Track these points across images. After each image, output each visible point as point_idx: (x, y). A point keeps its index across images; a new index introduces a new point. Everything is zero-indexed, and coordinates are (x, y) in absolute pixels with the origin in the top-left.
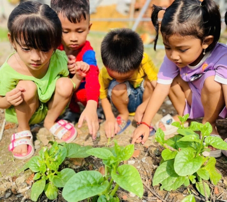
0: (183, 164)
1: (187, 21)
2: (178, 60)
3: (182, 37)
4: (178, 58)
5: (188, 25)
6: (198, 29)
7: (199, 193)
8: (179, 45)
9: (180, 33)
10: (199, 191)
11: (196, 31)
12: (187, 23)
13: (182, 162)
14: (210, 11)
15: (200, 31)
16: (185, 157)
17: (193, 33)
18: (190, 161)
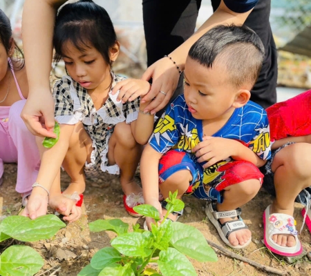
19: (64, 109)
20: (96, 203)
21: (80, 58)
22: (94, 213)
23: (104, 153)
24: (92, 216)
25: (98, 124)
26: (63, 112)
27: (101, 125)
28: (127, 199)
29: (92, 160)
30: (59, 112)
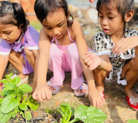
0: (7, 105)
1: (5, 16)
2: (7, 39)
3: (5, 26)
4: (6, 38)
5: (6, 18)
6: (13, 20)
7: (24, 119)
8: (4, 30)
9: (2, 23)
10: (24, 118)
11: (12, 21)
12: (5, 17)
13: (6, 104)
14: (17, 11)
15: (16, 21)
16: (8, 101)
17: (11, 23)
18: (12, 102)
19: (102, 47)
20: (111, 99)
21: (107, 14)
22: (111, 105)
23: (119, 74)
24: (110, 106)
25: (117, 57)
26: (101, 49)
27: (118, 58)
28: (130, 100)
29: (110, 77)
30: (100, 49)
